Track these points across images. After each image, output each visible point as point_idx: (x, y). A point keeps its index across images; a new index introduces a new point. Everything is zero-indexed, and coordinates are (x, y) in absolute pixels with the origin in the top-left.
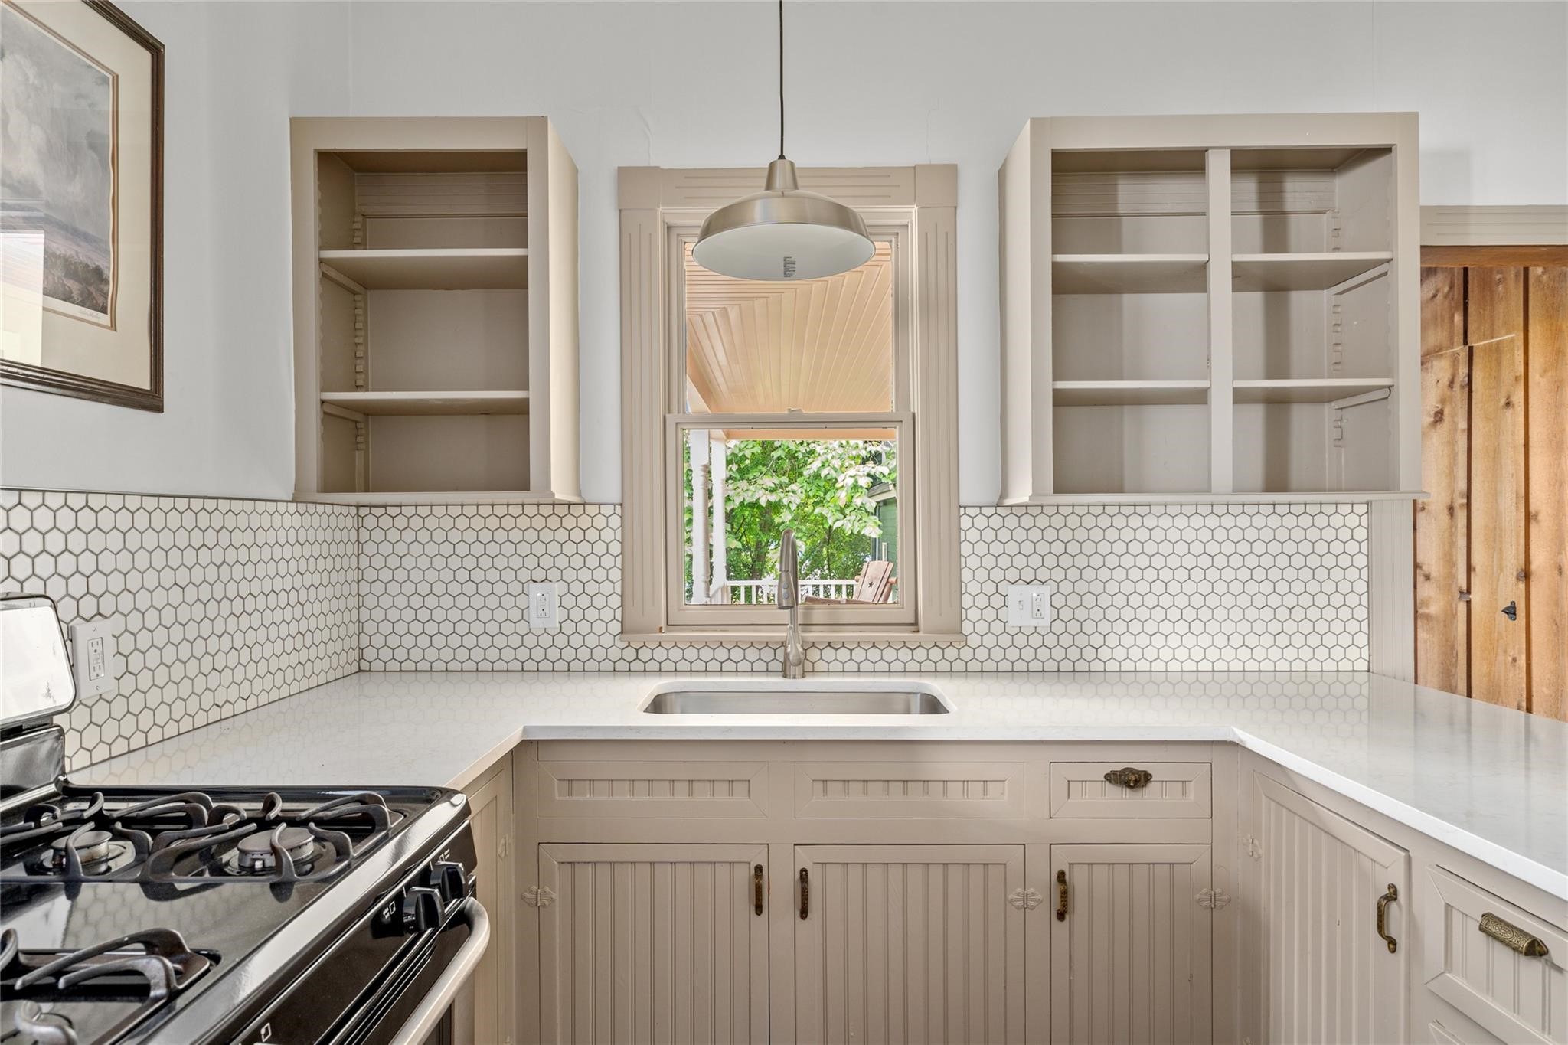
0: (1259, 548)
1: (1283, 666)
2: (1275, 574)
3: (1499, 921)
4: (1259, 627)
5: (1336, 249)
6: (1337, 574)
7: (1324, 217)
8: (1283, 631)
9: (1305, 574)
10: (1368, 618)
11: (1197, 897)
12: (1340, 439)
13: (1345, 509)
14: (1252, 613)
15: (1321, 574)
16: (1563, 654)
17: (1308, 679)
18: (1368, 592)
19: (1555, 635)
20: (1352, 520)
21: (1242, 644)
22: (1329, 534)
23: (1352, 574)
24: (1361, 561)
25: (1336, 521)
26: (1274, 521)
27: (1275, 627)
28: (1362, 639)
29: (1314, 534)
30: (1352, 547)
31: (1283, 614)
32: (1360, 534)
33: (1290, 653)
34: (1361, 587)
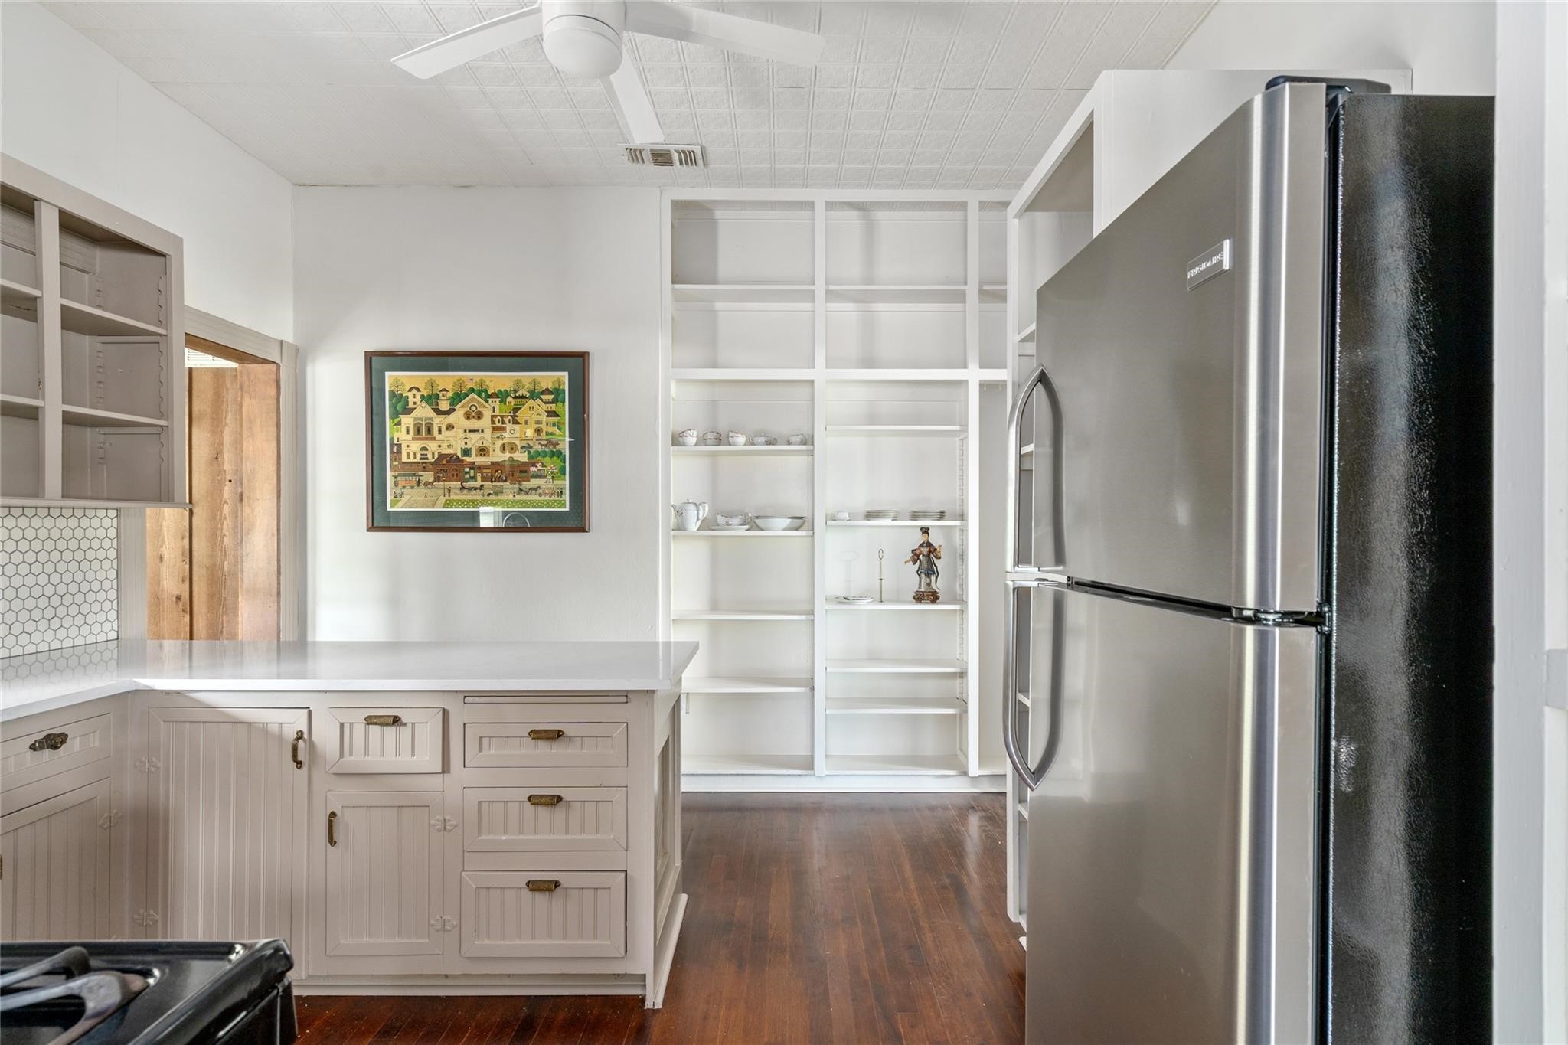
0: (37, 545)
1: (55, 645)
2: (49, 568)
3: (376, 717)
4: (37, 614)
5: (99, 307)
6: (96, 565)
7: (86, 277)
8: (56, 616)
9: (73, 566)
10: (117, 598)
11: (101, 822)
12: (102, 458)
13: (102, 513)
14: (30, 603)
15: (85, 566)
16: (163, 619)
17: (75, 653)
18: (117, 577)
19: (157, 606)
20: (106, 522)
21: (22, 631)
22: (90, 533)
23: (107, 564)
24: (112, 554)
25: (96, 522)
26: (48, 523)
27: (49, 613)
28: (113, 615)
29: (79, 533)
30: (107, 543)
31: (55, 601)
32: (112, 533)
33: (61, 634)
34: (112, 574)
